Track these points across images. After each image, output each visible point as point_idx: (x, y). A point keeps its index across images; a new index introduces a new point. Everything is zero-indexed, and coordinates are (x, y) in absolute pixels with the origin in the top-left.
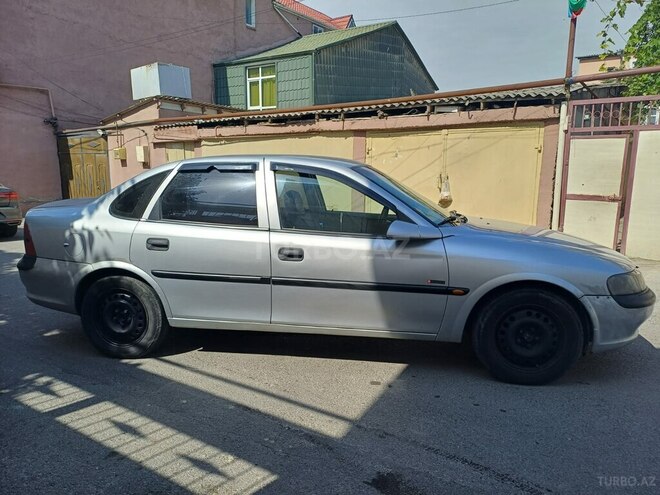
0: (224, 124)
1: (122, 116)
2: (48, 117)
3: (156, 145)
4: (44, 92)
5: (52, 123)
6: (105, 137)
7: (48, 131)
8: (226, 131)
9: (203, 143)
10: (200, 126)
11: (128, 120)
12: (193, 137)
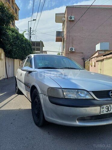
0: (108, 54)
1: (92, 56)
2: (83, 58)
3: (97, 61)
4: (83, 53)
5: (83, 59)
6: (90, 60)
7: (82, 60)
8: (108, 56)
9: (104, 60)
10: (104, 56)
11: (93, 57)
12: (102, 59)
